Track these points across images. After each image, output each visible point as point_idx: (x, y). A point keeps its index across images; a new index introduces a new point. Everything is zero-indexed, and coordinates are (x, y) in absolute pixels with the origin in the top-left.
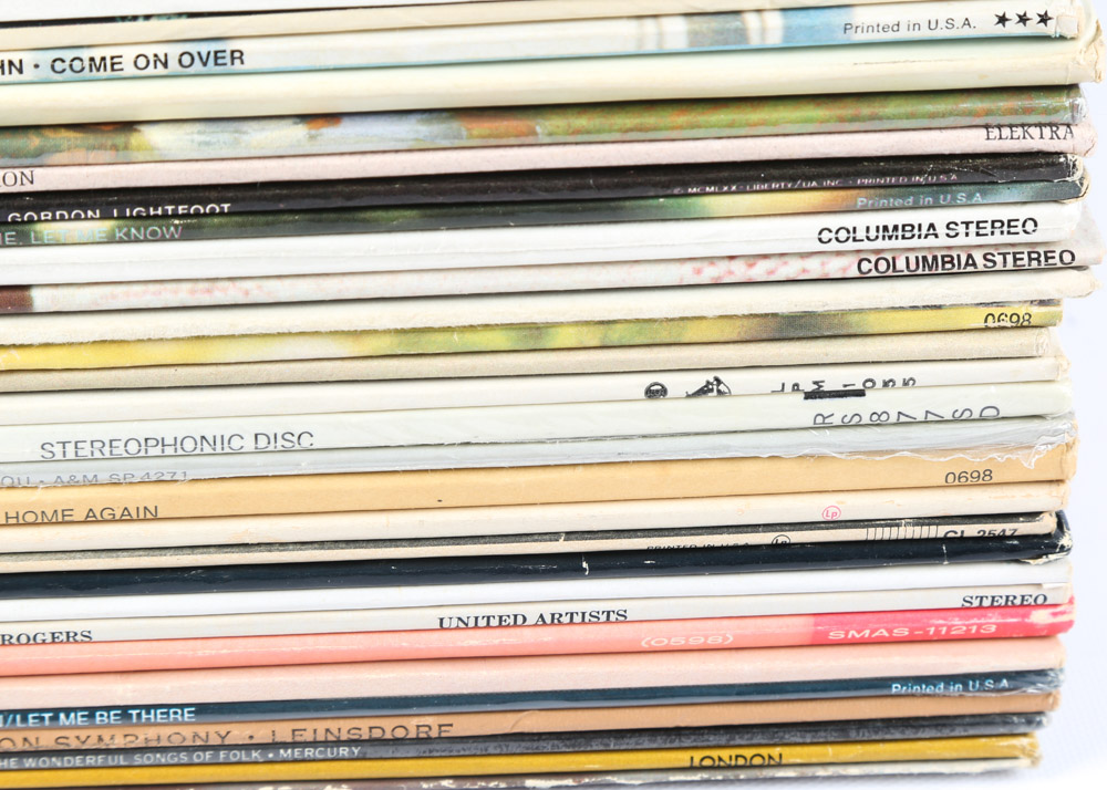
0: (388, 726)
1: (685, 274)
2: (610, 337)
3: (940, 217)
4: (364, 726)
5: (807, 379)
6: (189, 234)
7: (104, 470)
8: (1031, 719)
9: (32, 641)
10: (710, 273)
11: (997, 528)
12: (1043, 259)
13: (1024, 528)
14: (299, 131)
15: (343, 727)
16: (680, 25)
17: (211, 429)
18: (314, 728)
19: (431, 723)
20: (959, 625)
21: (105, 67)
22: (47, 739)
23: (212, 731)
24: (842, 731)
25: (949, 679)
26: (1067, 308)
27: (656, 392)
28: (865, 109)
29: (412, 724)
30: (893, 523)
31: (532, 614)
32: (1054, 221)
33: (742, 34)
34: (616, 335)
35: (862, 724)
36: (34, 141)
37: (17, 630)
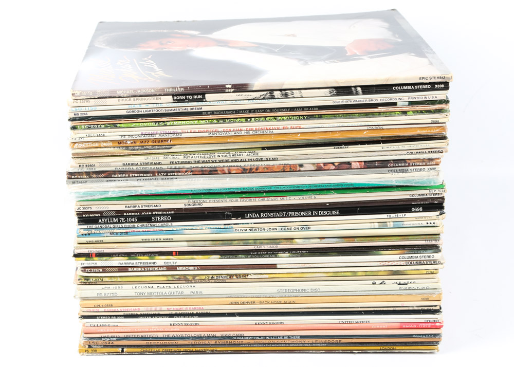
0: (331, 340)
1: (378, 264)
2: (367, 274)
3: (419, 255)
4: (327, 340)
5: (398, 281)
6: (302, 256)
7: (287, 295)
8: (437, 343)
9: (274, 324)
10: (382, 264)
11: (430, 308)
12: (435, 262)
13: (434, 308)
14: (319, 240)
15: (324, 340)
16: (377, 224)
17: (304, 288)
18: (319, 341)
19: (338, 340)
20: (424, 326)
21: (289, 229)
22: (276, 341)
23: (302, 341)
24: (406, 344)
25: (423, 335)
26: (440, 271)
27: (374, 283)
28: (406, 237)
29: (335, 340)
30: (413, 307)
31: (354, 321)
32: (437, 256)
33: (387, 225)
34: (368, 273)
35: (409, 342)
36: (278, 241)
37: (272, 322)
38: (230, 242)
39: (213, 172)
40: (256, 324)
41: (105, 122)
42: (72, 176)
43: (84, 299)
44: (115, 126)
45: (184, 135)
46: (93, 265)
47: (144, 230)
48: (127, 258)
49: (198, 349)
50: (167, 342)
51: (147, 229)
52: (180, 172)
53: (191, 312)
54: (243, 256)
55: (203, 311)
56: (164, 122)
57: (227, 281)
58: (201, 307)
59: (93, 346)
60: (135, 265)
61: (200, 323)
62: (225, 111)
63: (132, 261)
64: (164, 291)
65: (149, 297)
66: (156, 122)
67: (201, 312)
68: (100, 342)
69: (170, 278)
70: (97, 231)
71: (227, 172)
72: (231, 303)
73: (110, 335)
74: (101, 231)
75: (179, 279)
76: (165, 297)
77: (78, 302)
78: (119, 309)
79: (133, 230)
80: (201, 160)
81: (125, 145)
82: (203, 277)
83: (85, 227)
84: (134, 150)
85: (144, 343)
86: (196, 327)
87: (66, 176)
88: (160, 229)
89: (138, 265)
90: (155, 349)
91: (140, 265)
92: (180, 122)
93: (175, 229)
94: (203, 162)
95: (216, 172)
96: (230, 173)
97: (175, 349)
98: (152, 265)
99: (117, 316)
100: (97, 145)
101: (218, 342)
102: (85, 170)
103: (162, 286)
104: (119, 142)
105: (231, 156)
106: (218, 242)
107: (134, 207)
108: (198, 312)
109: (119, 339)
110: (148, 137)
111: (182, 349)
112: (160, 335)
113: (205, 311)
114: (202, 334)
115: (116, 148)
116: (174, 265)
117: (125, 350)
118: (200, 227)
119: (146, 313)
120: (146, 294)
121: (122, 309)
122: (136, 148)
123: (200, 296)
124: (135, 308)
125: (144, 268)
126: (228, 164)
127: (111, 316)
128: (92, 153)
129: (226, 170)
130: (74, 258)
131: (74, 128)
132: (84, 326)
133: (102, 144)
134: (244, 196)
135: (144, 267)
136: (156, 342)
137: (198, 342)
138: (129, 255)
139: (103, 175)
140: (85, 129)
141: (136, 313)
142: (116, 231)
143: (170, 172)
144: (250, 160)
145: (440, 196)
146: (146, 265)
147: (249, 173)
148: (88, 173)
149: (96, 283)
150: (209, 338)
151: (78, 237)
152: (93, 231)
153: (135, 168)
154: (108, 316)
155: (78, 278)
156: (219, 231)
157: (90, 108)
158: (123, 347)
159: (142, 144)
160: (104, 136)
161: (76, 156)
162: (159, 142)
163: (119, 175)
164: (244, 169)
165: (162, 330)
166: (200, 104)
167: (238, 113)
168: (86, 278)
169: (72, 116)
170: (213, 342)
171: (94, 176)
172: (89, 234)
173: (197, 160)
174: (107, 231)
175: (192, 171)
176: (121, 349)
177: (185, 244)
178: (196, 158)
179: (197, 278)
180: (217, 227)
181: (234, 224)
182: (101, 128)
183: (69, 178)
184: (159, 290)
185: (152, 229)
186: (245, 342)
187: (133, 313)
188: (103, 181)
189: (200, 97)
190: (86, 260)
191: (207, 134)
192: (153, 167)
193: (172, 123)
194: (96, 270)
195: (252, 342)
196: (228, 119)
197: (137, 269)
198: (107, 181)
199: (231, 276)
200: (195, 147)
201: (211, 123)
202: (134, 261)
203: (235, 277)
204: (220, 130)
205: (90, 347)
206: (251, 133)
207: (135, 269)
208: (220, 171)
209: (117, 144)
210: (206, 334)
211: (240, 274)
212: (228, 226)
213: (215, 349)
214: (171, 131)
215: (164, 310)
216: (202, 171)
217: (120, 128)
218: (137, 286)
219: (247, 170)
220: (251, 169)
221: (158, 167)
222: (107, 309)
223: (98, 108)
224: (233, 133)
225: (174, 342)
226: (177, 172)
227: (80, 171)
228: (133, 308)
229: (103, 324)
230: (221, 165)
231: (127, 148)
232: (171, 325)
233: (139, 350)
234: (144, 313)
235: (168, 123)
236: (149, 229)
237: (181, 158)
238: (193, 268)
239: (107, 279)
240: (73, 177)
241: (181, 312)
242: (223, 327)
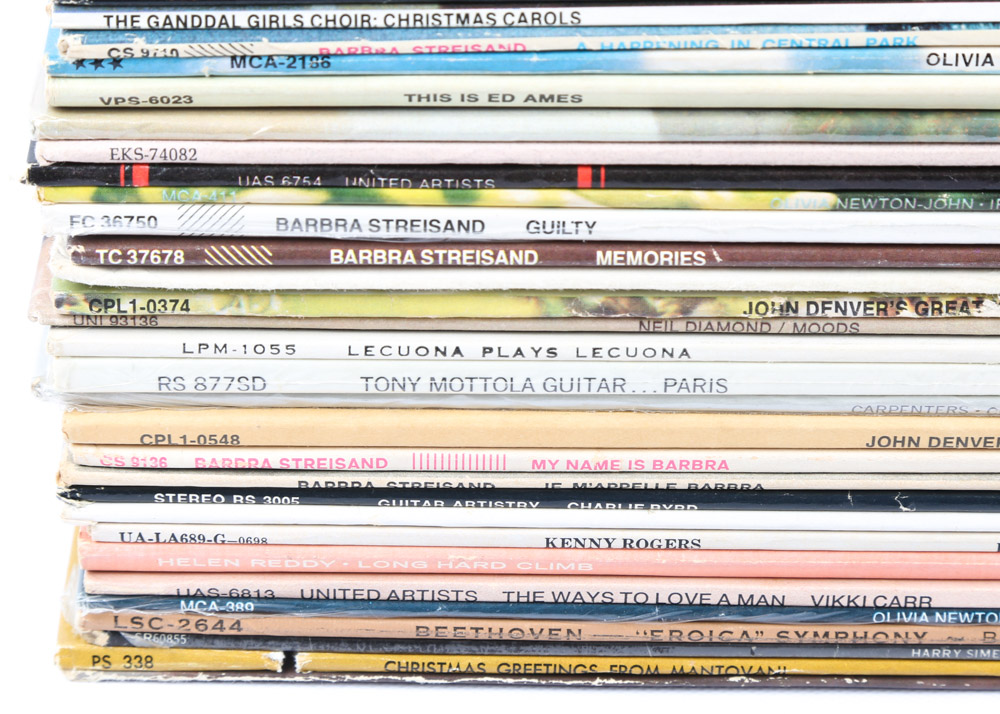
38: (893, 122)
43: (87, 402)
46: (134, 229)
47: (424, 44)
48: (321, 195)
49: (688, 665)
50: (527, 628)
51: (437, 44)
53: (662, 482)
54: (962, 199)
55: (725, 481)
57: (864, 326)
58: (718, 456)
59: (135, 639)
60: (366, 233)
61: (707, 540)
63: (349, 213)
64: (518, 371)
65: (440, 398)
67: (712, 481)
68: (170, 619)
69: (557, 308)
70: (159, 48)
72: (876, 444)
73: (224, 585)
74: (183, 48)
75: (605, 313)
76: (522, 400)
77: (56, 414)
78: (274, 458)
79: (358, 43)
82: (739, 307)
83: (96, 19)
85: (405, 628)
86: (684, 556)
88: (508, 42)
89: (383, 234)
90: (464, 662)
91: (393, 234)
93: (592, 42)
97: (568, 663)
98: (462, 235)
99: (260, 494)
101: (792, 633)
103: (509, 343)
106: (830, 121)
108: (701, 482)
109: (270, 604)
111: (604, 665)
112: (490, 590)
113: (739, 482)
114: (714, 591)
116: (583, 234)
117: (302, 659)
118: (735, 36)
119: (422, 480)
120: (423, 387)
121: (291, 457)
123: (710, 398)
124: (359, 455)
125: (415, 250)
127: (228, 493)
130: (33, 188)
132: (84, 534)
135: (418, 245)
136: (468, 628)
137: (686, 629)
138: (334, 178)
141: (363, 480)
142: (263, 46)
146: (428, 235)
149: (150, 322)
150: (748, 610)
151: (56, 73)
152: (138, 44)
154: (212, 491)
155: (55, 295)
156: (838, 58)
158: (291, 645)
165: (503, 568)
168: (101, 298)
170: (770, 633)
172: (116, 62)
174: (215, 46)
176: (278, 657)
177: (648, 124)
179: (704, 309)
180: (831, 37)
181: (926, 26)
184: (493, 368)
185: (464, 42)
186: (935, 635)
187: (349, 480)
190: (98, 200)
194: (154, 255)
195: (974, 635)
197: (379, 255)
199: (886, 304)
202: (364, 214)
203: (908, 311)
205: (117, 638)
207: (366, 255)
210: (735, 591)
211: (935, 298)
212: (890, 37)
213: (776, 666)
215: (519, 468)
218: (377, 340)
222: (209, 456)
225: (563, 628)
228: (347, 455)
229: (189, 530)
232: (550, 544)
233: (376, 661)
234: (411, 480)
236: (449, 43)
238: (683, 256)
239: (212, 305)
241: (605, 481)
242: (838, 559)
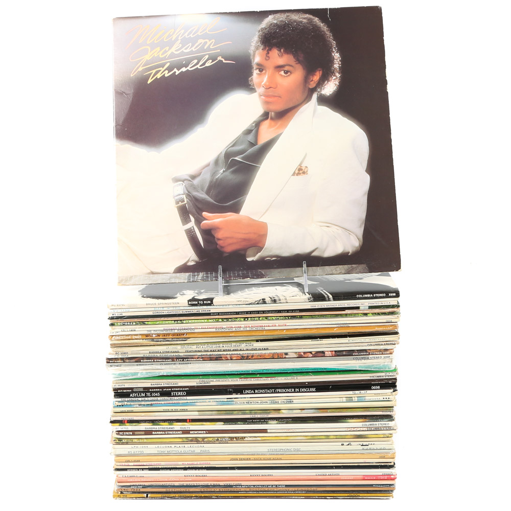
0: (309, 489)
1: (346, 429)
2: (337, 437)
3: (377, 423)
4: (306, 489)
5: (361, 443)
6: (287, 423)
7: (275, 453)
8: (392, 491)
10: (349, 429)
11: (386, 464)
12: (390, 428)
13: (389, 464)
14: (300, 411)
15: (304, 489)
16: (345, 399)
17: (288, 448)
18: (300, 489)
19: (314, 489)
20: (382, 477)
21: (277, 403)
22: (266, 489)
23: (287, 489)
24: (368, 492)
25: (381, 485)
26: (394, 435)
27: (342, 445)
28: (367, 409)
29: (312, 489)
30: (373, 463)
31: (328, 474)
32: (391, 424)
33: (352, 400)
34: (338, 437)
35: (370, 491)
36: (269, 411)
37: (263, 474)
38: (231, 412)
39: (219, 359)
40: (251, 476)
41: (136, 320)
42: (109, 360)
43: (118, 456)
44: (143, 323)
45: (196, 331)
46: (125, 430)
47: (165, 402)
48: (151, 424)
49: (206, 495)
50: (182, 490)
51: (167, 402)
52: (193, 358)
53: (201, 466)
54: (242, 423)
55: (210, 466)
56: (181, 320)
57: (229, 442)
58: (209, 462)
59: (124, 493)
60: (158, 430)
61: (208, 475)
62: (228, 312)
63: (155, 427)
64: (180, 450)
65: (168, 454)
66: (175, 321)
67: (208, 466)
68: (129, 489)
69: (185, 440)
70: (129, 403)
71: (229, 359)
72: (232, 460)
73: (137, 484)
74: (132, 403)
75: (191, 441)
76: (181, 454)
77: (113, 457)
78: (145, 464)
79: (156, 402)
80: (210, 349)
81: (151, 338)
82: (211, 439)
83: (120, 399)
84: (158, 341)
85: (164, 490)
86: (205, 478)
87: (105, 361)
88: (177, 402)
89: (160, 430)
90: (173, 495)
91: (161, 429)
92: (193, 321)
93: (188, 402)
94: (211, 351)
95: (221, 359)
96: (231, 359)
97: (188, 495)
98: (171, 429)
99: (143, 469)
100: (130, 337)
101: (221, 489)
102: (121, 357)
103: (178, 445)
104: (147, 335)
105: (233, 346)
106: (222, 412)
107: (157, 384)
108: (207, 466)
109: (144, 487)
110: (169, 332)
111: (194, 495)
112: (177, 484)
113: (212, 466)
114: (209, 483)
115: (144, 340)
116: (188, 429)
117: (149, 495)
118: (208, 400)
119: (166, 467)
120: (166, 452)
121: (147, 463)
122: (159, 340)
123: (208, 453)
124: (157, 463)
125: (165, 432)
126: (231, 353)
127: (138, 469)
128: (125, 344)
129: (229, 357)
130: (111, 424)
131: (112, 325)
132: (117, 476)
133: (134, 337)
134: (242, 377)
135: (165, 431)
136: (173, 490)
137: (206, 489)
138: (153, 422)
139: (134, 360)
140: (120, 325)
141: (158, 467)
142: (143, 403)
143: (186, 358)
144: (247, 350)
145: (393, 377)
146: (166, 430)
147: (246, 359)
148: (122, 359)
149: (127, 443)
150: (214, 486)
151: (114, 407)
152: (126, 403)
153: (158, 355)
154: (136, 469)
155: (113, 439)
156: (223, 403)
157: (124, 310)
158: (147, 493)
159: (165, 337)
160: (135, 331)
161: (113, 346)
162: (177, 335)
163: (146, 361)
164: (243, 357)
165: (178, 480)
166: (209, 307)
167: (239, 314)
168: (120, 439)
169: (111, 316)
170: (218, 490)
171: (127, 361)
172: (123, 406)
173: (206, 349)
174: (136, 403)
175: (202, 358)
176: (146, 495)
177: (197, 413)
178: (205, 347)
179: (206, 440)
180: (222, 400)
181: (235, 398)
182: (133, 325)
183: (108, 362)
184: (176, 449)
185: (171, 402)
186: (242, 489)
187: (156, 467)
188: (133, 365)
189: (209, 302)
190: (120, 425)
191: (214, 330)
192: (172, 354)
193: (187, 321)
194: (128, 433)
195: (248, 489)
196: (230, 318)
197: (160, 433)
198: (137, 365)
199: (232, 438)
200: (205, 340)
201: (218, 322)
202: (157, 427)
203: (235, 439)
204: (224, 327)
205: (122, 493)
206: (248, 329)
207: (158, 433)
208: (224, 357)
209: (145, 337)
210: (212, 483)
211: (238, 437)
212: (230, 400)
213: (219, 495)
214: (187, 328)
215: (180, 464)
216: (210, 358)
217: (147, 325)
218: (159, 445)
219: (245, 357)
220: (248, 356)
221: (177, 354)
222: (135, 463)
223: (131, 310)
224: (234, 329)
225: (187, 489)
226: (191, 358)
227: (116, 357)
228: (155, 463)
229: (133, 475)
230: (225, 353)
231: (153, 340)
232: (185, 476)
233: (160, 495)
234: (165, 467)
235: (185, 322)
236: (169, 402)
237: (194, 348)
238: (202, 432)
239: (136, 441)
240: (111, 361)
241: (193, 466)
242: (225, 478)
